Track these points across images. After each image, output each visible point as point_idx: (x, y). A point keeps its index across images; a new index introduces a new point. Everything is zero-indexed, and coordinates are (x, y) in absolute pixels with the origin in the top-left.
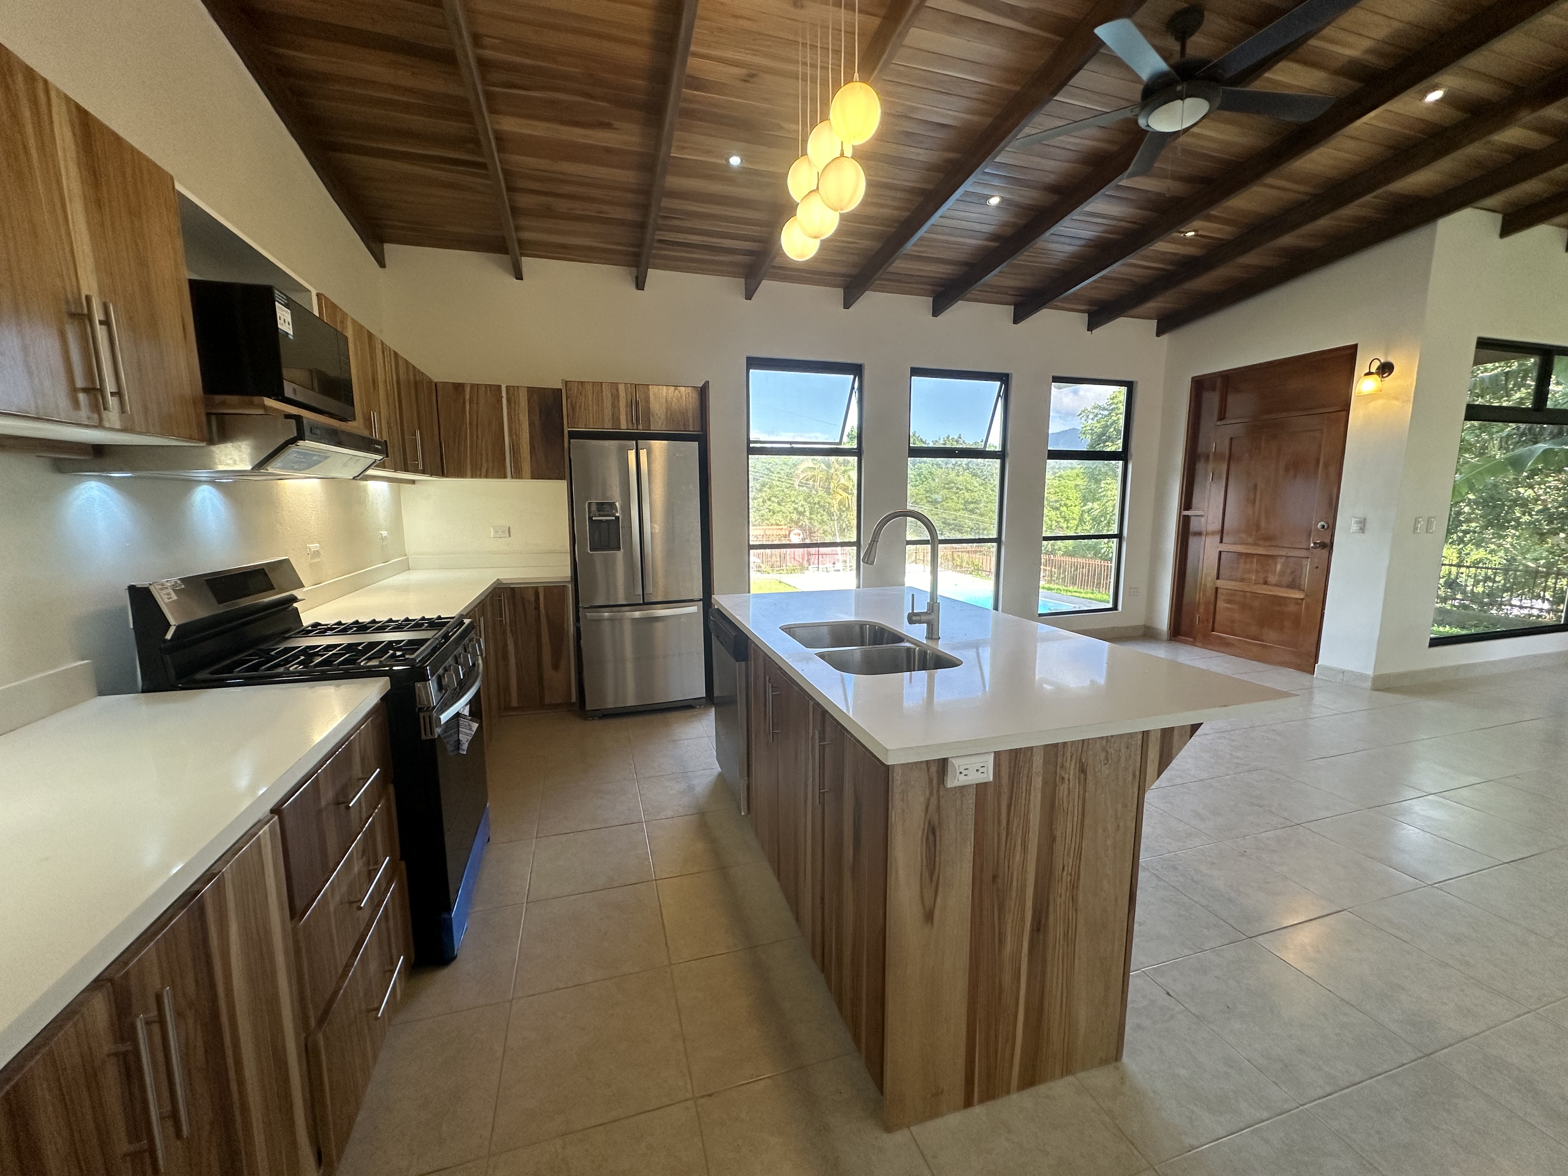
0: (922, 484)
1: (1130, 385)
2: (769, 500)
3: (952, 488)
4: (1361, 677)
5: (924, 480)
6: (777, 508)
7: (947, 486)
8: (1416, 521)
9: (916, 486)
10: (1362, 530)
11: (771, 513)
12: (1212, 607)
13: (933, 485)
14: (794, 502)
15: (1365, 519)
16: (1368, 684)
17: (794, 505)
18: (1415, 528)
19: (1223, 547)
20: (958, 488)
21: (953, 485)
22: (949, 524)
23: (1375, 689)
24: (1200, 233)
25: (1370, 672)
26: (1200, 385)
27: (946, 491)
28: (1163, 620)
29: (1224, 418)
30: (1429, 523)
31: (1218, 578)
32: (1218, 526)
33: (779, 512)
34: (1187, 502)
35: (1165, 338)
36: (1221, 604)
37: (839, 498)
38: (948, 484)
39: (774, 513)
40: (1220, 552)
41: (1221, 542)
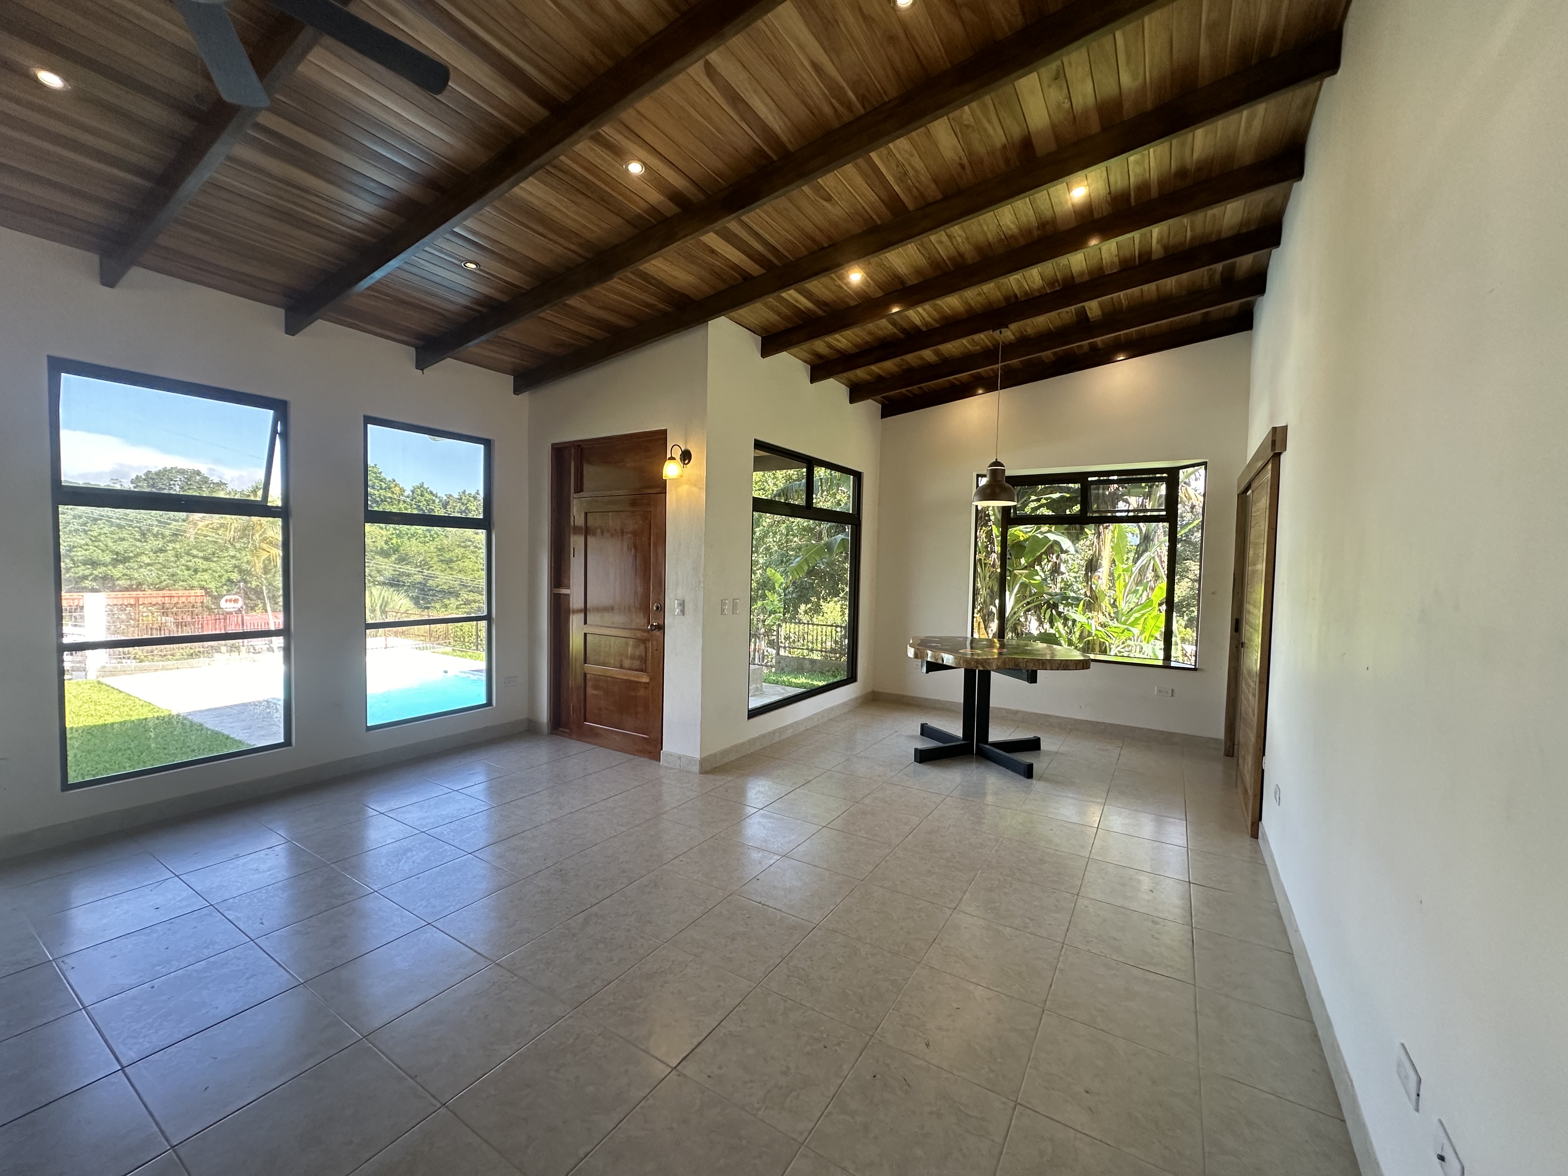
0: (433, 540)
1: (488, 444)
2: (188, 554)
3: (469, 546)
4: (690, 760)
5: (435, 536)
6: (201, 564)
7: (463, 544)
8: (723, 603)
9: (425, 543)
10: (683, 612)
11: (191, 572)
12: (582, 693)
13: (446, 543)
14: (233, 557)
15: (684, 601)
16: (696, 769)
17: (234, 561)
18: (723, 610)
19: (587, 629)
20: (476, 547)
21: (470, 543)
22: (466, 587)
23: (704, 771)
24: (482, 268)
25: (697, 756)
26: (559, 452)
27: (462, 550)
28: (544, 714)
29: (582, 491)
30: (734, 606)
31: (585, 662)
32: (582, 606)
33: (205, 570)
34: (559, 576)
35: (525, 397)
36: (590, 691)
37: (265, 555)
38: (463, 542)
39: (196, 571)
40: (585, 634)
41: (585, 623)
